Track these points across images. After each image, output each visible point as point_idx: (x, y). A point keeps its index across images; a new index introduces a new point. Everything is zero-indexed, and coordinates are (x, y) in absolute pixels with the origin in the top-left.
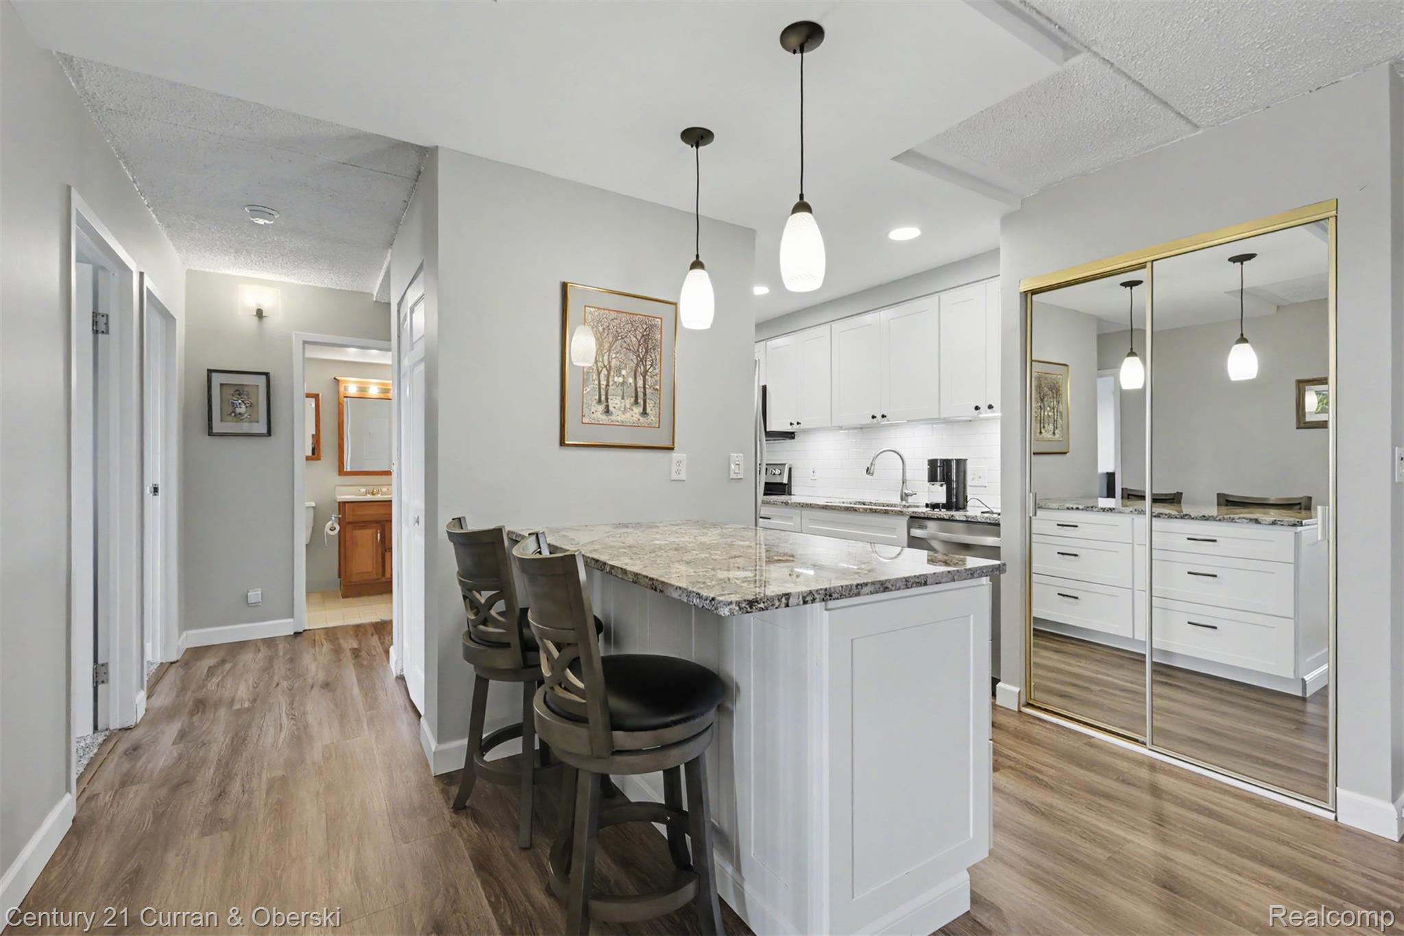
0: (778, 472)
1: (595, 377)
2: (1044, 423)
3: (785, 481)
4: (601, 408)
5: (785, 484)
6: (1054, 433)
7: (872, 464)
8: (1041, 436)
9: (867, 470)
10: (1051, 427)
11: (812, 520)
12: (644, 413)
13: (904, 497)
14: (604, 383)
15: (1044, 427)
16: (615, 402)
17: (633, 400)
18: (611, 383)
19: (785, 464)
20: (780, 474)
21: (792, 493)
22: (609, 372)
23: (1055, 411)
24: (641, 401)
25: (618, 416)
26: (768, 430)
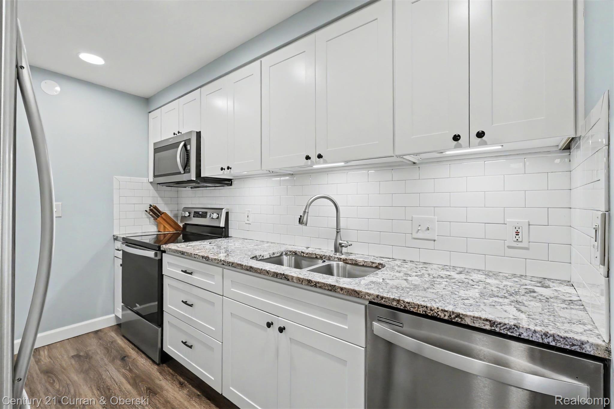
0: (215, 216)
3: (222, 225)
5: (222, 228)
7: (305, 212)
9: (300, 219)
11: (234, 283)
13: (338, 248)
19: (222, 209)
20: (218, 218)
21: (229, 236)
26: (202, 176)
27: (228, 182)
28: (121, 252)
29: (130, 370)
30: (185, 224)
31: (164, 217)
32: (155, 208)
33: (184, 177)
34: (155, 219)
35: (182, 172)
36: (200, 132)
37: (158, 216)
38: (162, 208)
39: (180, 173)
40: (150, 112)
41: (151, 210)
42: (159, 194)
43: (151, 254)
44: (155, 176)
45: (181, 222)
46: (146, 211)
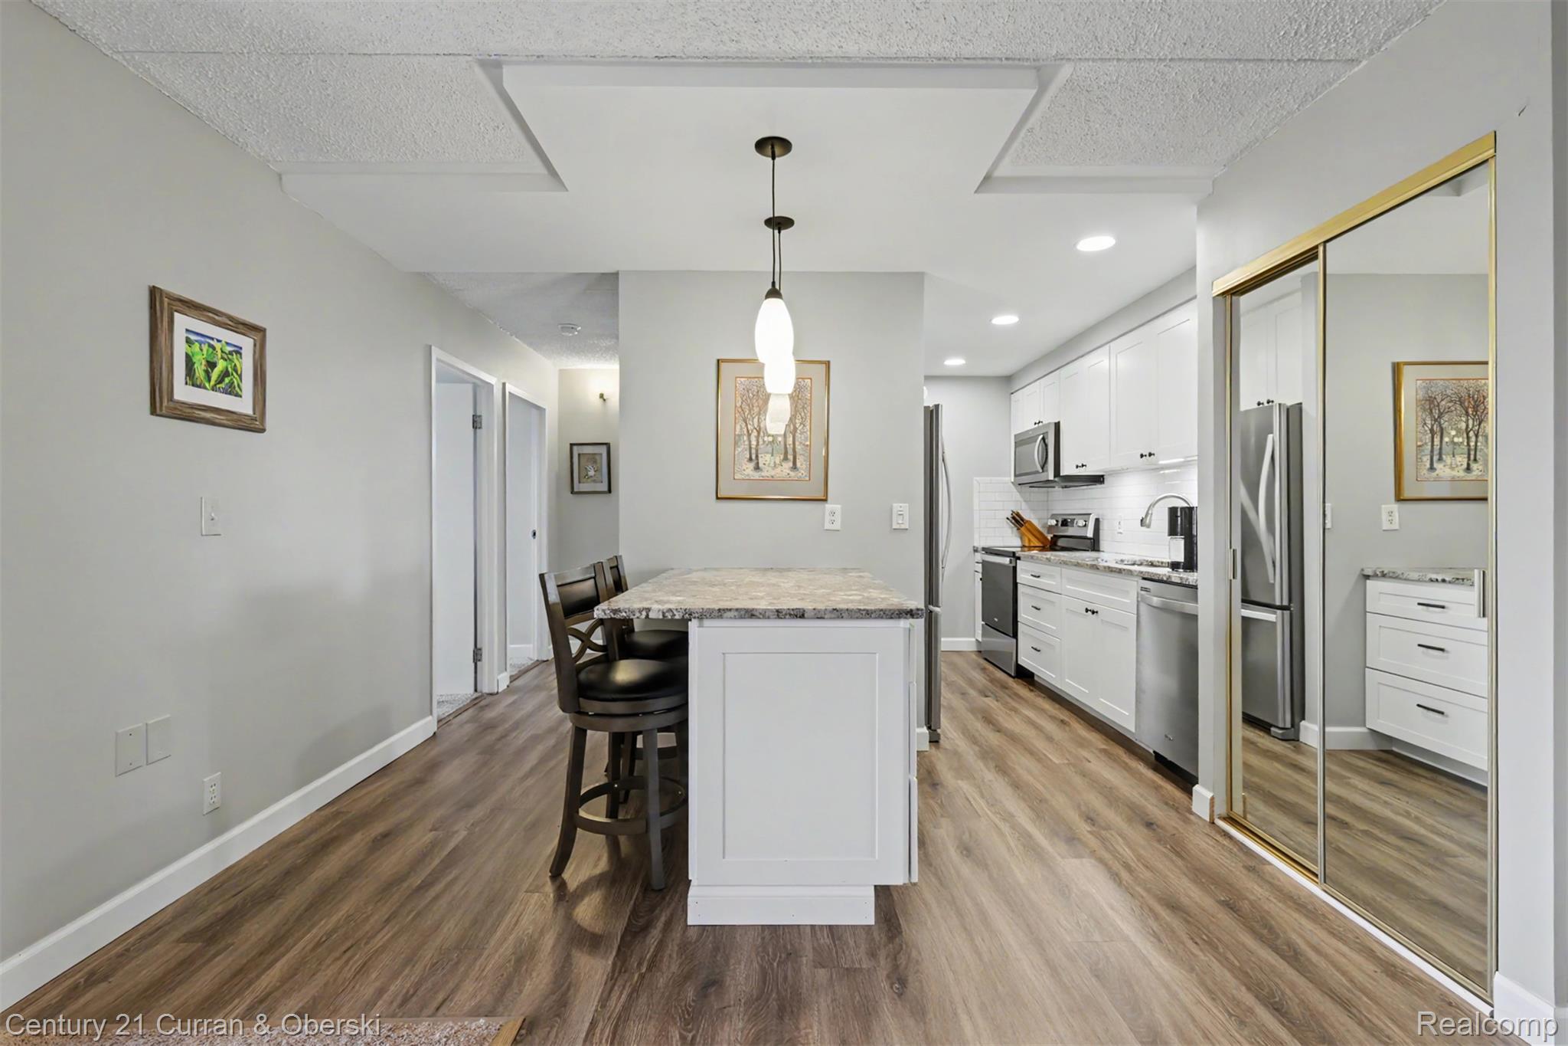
0: (1081, 523)
1: (745, 438)
2: (1440, 454)
3: (1090, 534)
4: (752, 465)
5: (1090, 539)
6: (1468, 469)
7: (1147, 513)
8: (1434, 474)
9: (1142, 520)
10: (1461, 460)
11: (1069, 580)
12: (794, 467)
14: (754, 443)
15: (1440, 459)
16: (765, 459)
17: (782, 457)
18: (761, 442)
19: (1090, 514)
20: (1085, 526)
21: (1101, 549)
22: (759, 432)
23: (1471, 434)
24: (791, 457)
25: (767, 472)
26: (1061, 474)
27: (1098, 479)
28: (980, 565)
29: (988, 676)
30: (1055, 536)
31: (1029, 527)
32: (1018, 514)
33: (1042, 477)
34: (1018, 529)
35: (1041, 471)
36: (1059, 422)
37: (1022, 525)
38: (1026, 515)
39: (1037, 472)
40: (1012, 393)
41: (1013, 518)
42: (1022, 496)
43: (1006, 561)
44: (1015, 476)
45: (1048, 533)
46: (1008, 518)
